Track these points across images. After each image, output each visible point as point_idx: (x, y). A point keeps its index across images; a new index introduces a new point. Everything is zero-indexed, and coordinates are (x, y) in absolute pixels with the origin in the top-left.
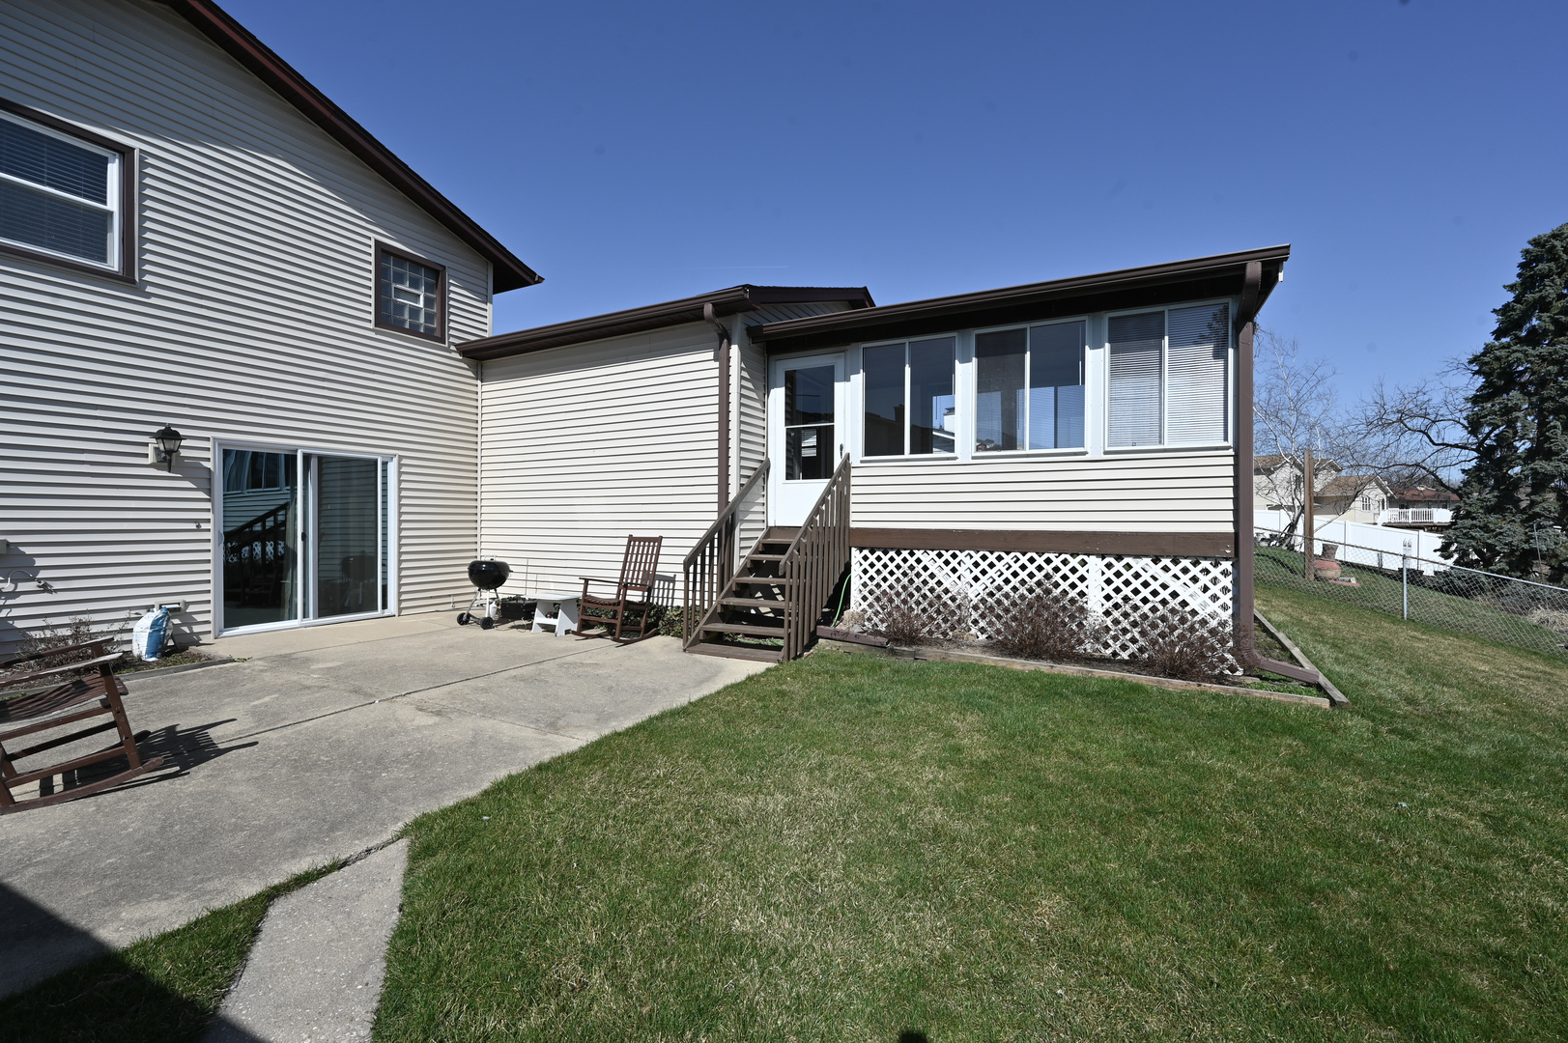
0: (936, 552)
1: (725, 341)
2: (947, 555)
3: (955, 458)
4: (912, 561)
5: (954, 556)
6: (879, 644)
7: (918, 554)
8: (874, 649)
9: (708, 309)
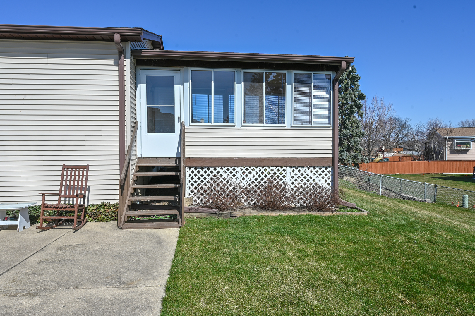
0: (226, 168)
1: (123, 56)
2: (231, 169)
3: (234, 126)
4: (215, 172)
5: (234, 169)
6: (214, 212)
7: (218, 169)
8: (211, 215)
9: (117, 37)
